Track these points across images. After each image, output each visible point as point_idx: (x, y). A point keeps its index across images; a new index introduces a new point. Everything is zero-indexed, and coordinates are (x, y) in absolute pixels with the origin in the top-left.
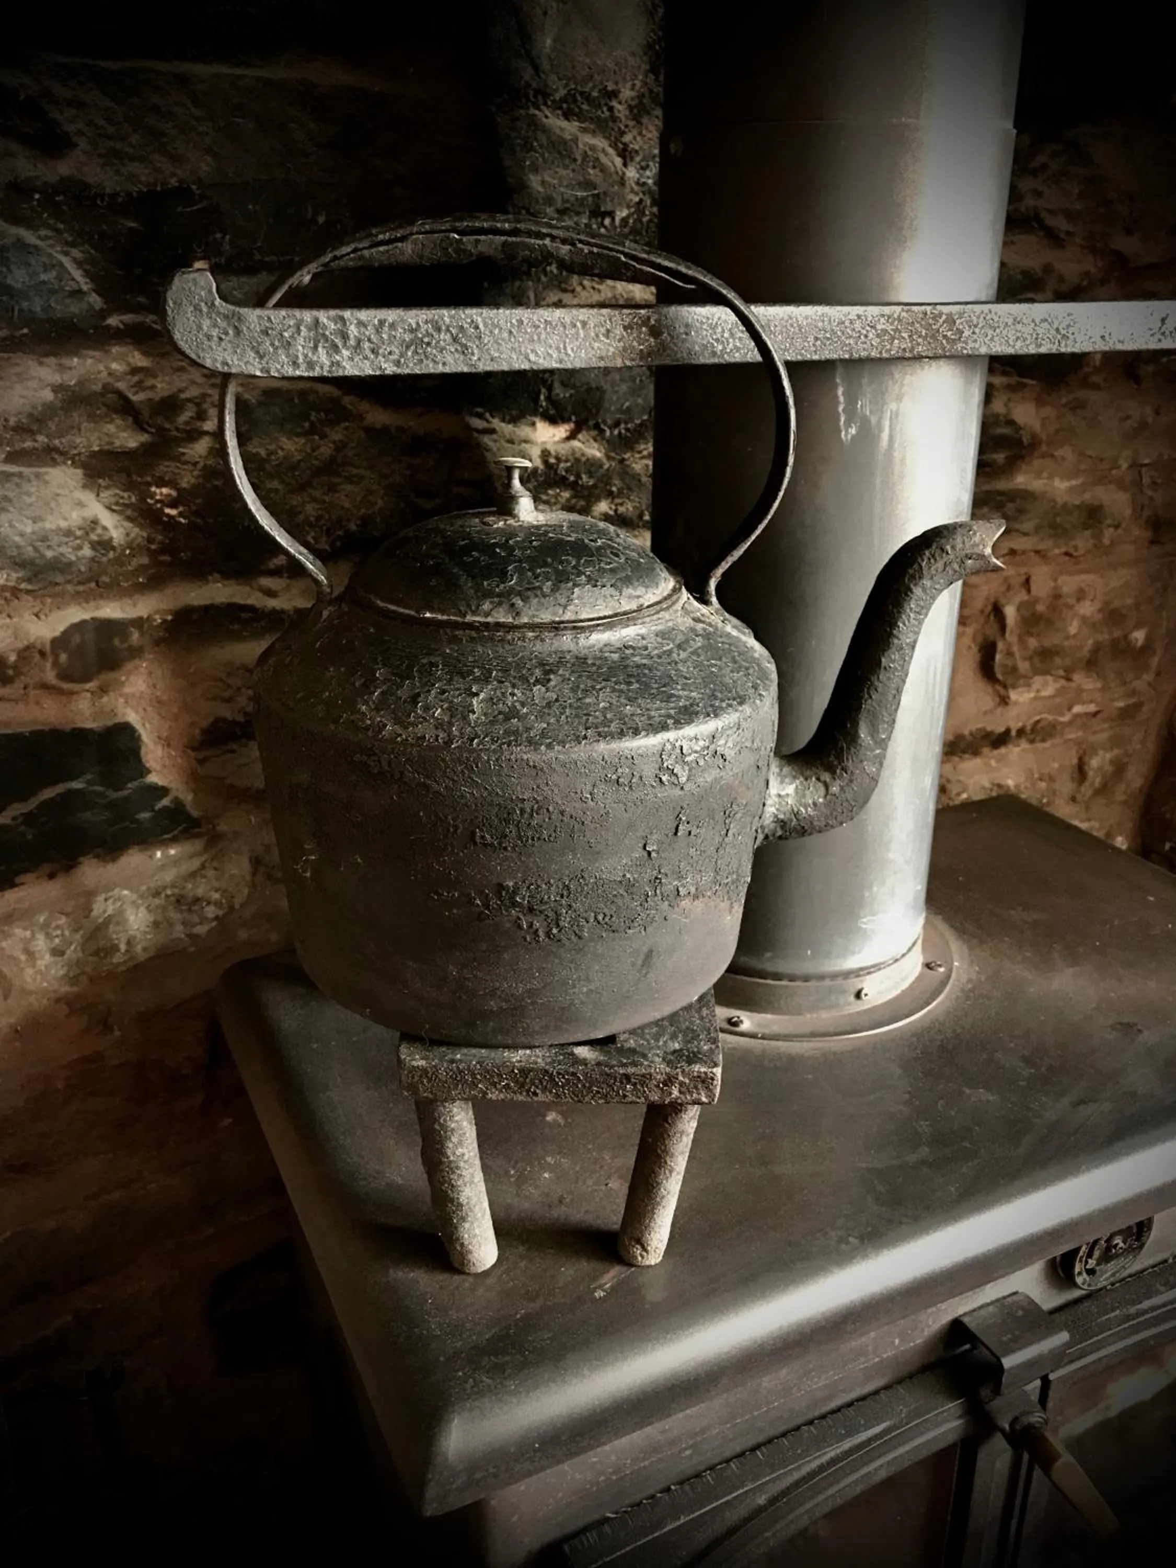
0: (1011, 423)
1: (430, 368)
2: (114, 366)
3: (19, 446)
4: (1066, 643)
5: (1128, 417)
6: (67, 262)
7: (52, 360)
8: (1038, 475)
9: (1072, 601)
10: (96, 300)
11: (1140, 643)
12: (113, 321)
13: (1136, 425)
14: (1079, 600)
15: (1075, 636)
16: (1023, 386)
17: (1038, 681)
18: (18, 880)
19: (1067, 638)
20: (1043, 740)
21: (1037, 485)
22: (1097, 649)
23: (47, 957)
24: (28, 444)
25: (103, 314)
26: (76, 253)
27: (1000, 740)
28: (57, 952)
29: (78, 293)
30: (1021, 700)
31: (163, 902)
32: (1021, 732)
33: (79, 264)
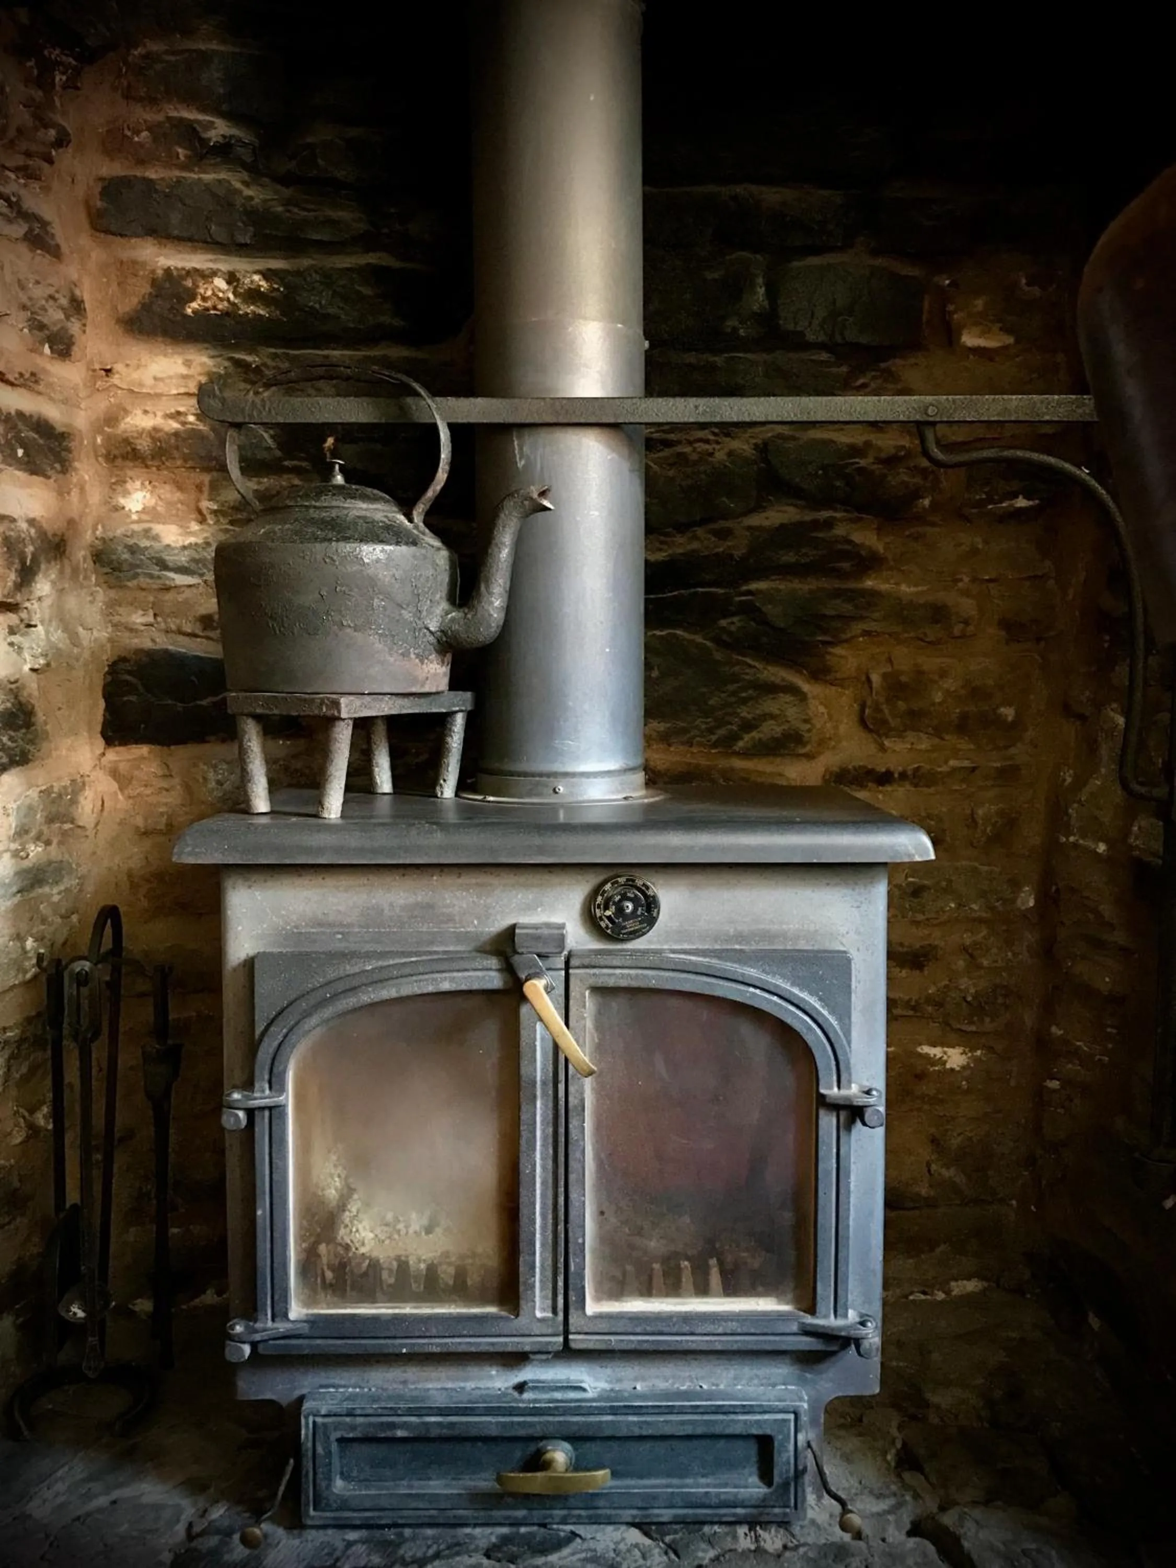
0: (850, 542)
1: (299, 420)
2: (284, 483)
3: (234, 517)
4: (932, 709)
5: (961, 545)
6: (266, 435)
7: (255, 479)
8: (887, 581)
9: (936, 678)
10: (278, 453)
11: (1010, 719)
12: (286, 463)
13: (968, 549)
14: (941, 677)
15: (940, 704)
16: (860, 519)
17: (911, 736)
18: (207, 738)
19: (933, 704)
20: (928, 786)
21: (884, 587)
22: (964, 717)
23: (214, 784)
24: (239, 516)
25: (280, 460)
26: (272, 432)
27: (884, 779)
28: (220, 783)
29: (269, 449)
30: (897, 748)
31: (278, 767)
32: (903, 776)
33: (272, 437)
